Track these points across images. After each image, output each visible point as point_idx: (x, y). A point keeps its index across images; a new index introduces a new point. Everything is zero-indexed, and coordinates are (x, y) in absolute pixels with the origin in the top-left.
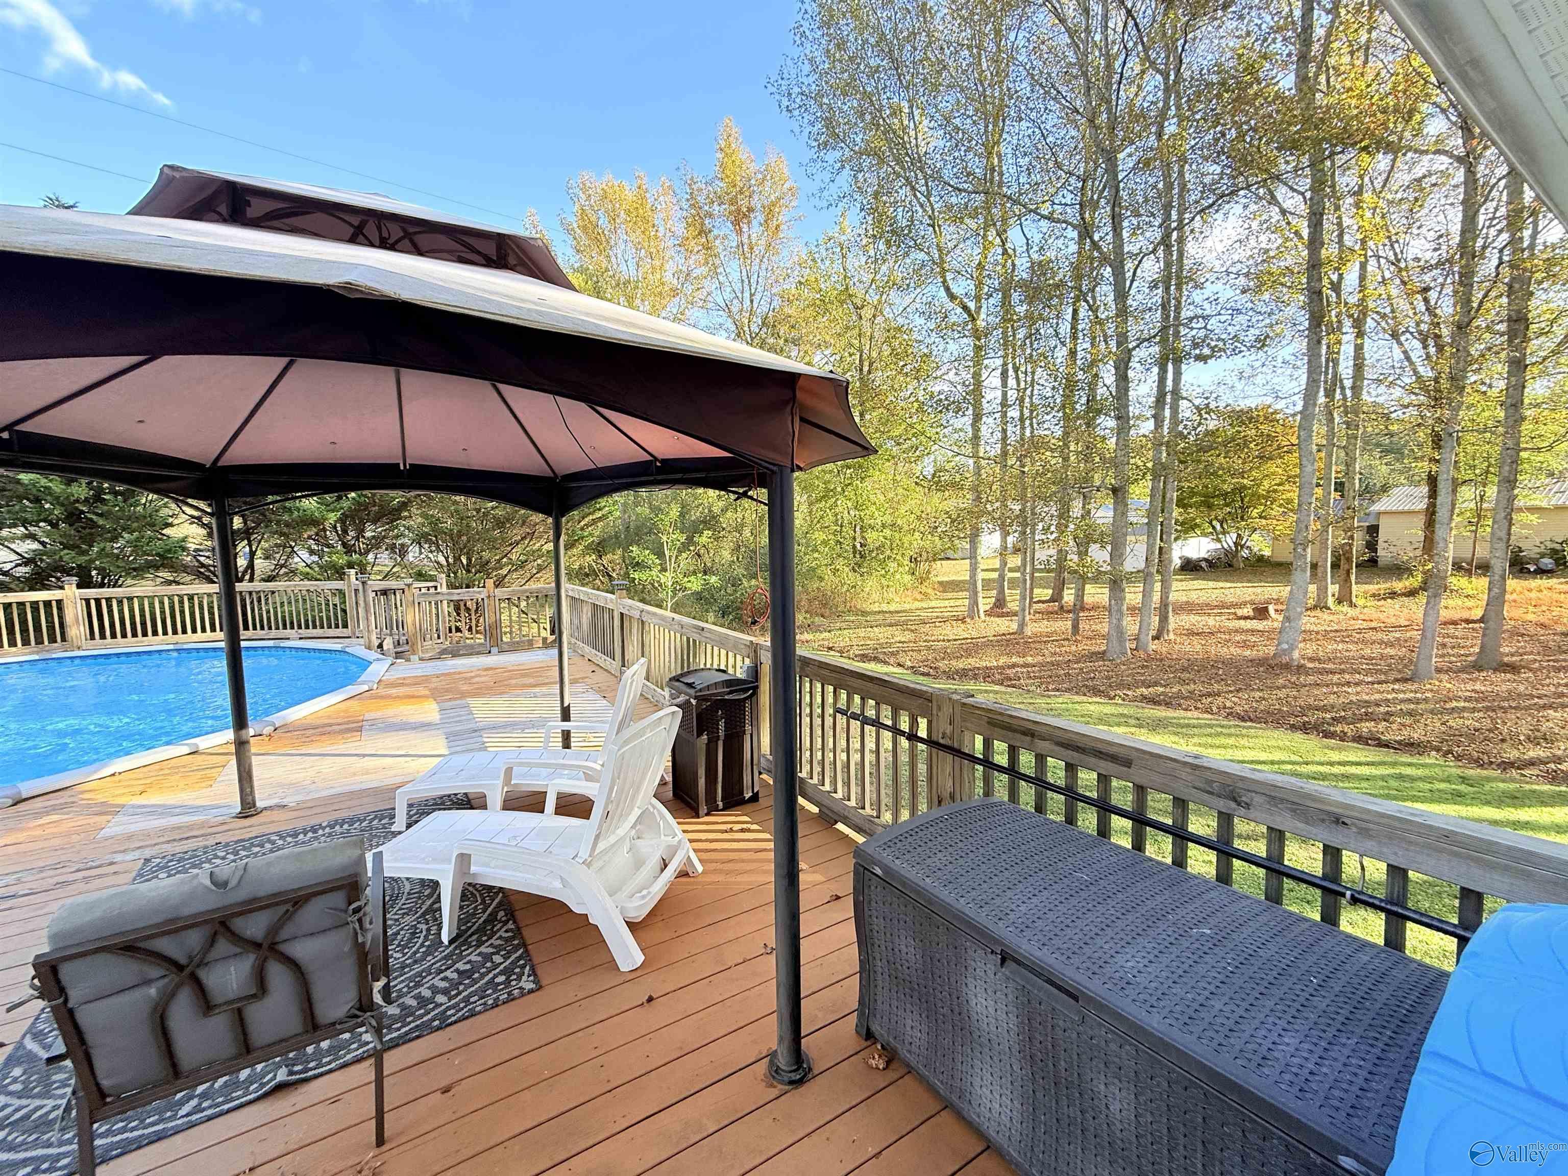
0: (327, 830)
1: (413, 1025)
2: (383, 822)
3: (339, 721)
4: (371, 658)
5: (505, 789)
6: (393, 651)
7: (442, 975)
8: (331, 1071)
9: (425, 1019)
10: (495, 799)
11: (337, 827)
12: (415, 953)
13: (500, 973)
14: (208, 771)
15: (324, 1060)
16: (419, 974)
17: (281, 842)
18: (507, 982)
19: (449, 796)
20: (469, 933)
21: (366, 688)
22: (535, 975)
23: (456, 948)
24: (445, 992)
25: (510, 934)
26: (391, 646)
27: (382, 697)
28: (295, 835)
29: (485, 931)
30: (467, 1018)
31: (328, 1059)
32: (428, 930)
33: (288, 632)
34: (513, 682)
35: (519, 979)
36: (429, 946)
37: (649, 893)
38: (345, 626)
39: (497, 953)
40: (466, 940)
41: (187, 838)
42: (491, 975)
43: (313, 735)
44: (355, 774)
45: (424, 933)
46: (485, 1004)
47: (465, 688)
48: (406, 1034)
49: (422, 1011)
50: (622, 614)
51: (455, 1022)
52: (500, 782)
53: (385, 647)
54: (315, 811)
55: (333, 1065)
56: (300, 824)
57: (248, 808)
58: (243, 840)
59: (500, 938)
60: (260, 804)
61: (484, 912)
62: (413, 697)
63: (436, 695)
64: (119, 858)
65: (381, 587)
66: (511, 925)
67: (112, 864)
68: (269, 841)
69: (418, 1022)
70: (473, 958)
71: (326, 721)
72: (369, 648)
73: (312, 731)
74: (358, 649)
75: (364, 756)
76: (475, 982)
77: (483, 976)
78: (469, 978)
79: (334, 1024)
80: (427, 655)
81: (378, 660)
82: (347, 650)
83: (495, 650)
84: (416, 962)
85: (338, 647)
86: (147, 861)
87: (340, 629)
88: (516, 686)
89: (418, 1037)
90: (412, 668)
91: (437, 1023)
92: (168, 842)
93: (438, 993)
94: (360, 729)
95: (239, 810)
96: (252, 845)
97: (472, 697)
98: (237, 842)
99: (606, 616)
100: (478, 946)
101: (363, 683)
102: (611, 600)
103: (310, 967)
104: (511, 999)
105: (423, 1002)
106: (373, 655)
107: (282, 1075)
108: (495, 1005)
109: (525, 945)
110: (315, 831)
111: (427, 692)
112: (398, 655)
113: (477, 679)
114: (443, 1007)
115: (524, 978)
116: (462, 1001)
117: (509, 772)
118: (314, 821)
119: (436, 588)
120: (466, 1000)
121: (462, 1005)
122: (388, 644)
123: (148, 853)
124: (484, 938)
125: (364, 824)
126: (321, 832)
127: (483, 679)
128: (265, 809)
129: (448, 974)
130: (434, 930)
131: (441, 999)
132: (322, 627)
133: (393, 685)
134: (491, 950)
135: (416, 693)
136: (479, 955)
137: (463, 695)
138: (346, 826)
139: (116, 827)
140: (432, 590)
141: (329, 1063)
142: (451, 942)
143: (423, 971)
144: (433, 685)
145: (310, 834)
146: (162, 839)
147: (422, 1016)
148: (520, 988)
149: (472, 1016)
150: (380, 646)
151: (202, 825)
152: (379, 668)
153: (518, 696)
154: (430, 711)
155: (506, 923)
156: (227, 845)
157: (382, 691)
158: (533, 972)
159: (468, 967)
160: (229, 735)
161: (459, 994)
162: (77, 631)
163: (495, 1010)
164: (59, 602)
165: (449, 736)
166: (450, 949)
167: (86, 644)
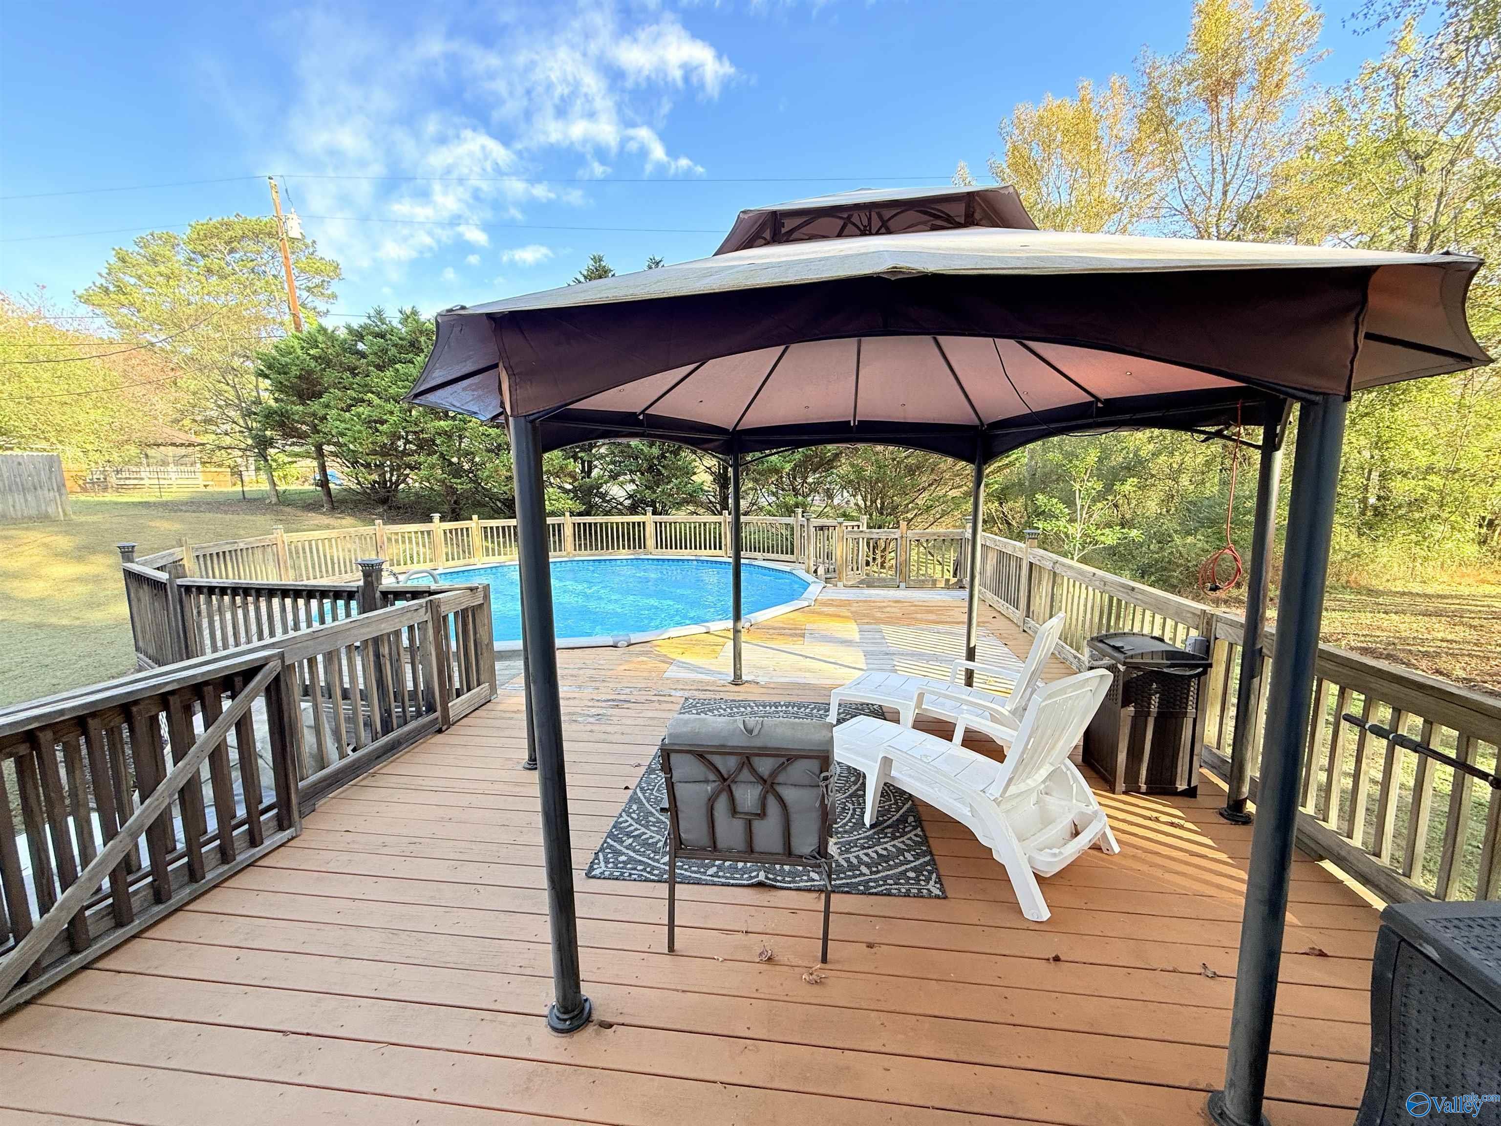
0: (784, 708)
1: (844, 881)
2: (821, 712)
3: (790, 626)
4: (810, 581)
5: (917, 711)
6: (824, 577)
7: (865, 851)
8: (790, 889)
9: (853, 880)
10: (908, 717)
11: (790, 708)
12: (846, 824)
13: (912, 869)
14: (714, 647)
15: (787, 879)
16: (849, 843)
17: (756, 709)
18: (917, 880)
19: (868, 704)
20: (885, 825)
21: (806, 604)
22: (941, 885)
23: (874, 833)
24: (868, 866)
25: (918, 839)
26: (823, 573)
27: (818, 613)
28: (764, 706)
29: (898, 828)
30: (885, 895)
31: (789, 879)
32: (854, 810)
33: (757, 554)
34: (919, 616)
35: (928, 880)
36: (854, 823)
37: (1060, 853)
38: (792, 553)
39: (908, 851)
40: (883, 830)
41: (706, 690)
42: (903, 868)
43: (774, 634)
44: (800, 670)
45: (851, 811)
46: (899, 890)
47: (879, 615)
48: (840, 886)
49: (851, 873)
50: (1031, 564)
51: (876, 894)
52: (913, 704)
53: (819, 573)
54: (775, 691)
55: (792, 885)
56: (766, 699)
57: (737, 680)
58: (735, 701)
59: (910, 839)
60: (744, 678)
61: (897, 811)
62: (839, 616)
63: (856, 617)
64: (673, 693)
65: (820, 524)
66: (918, 831)
67: (670, 696)
68: (749, 706)
69: (849, 881)
70: (887, 846)
71: (781, 625)
72: (808, 572)
73: (774, 631)
74: (800, 572)
75: (807, 657)
76: (890, 868)
77: (897, 866)
78: (886, 862)
79: (801, 857)
80: (850, 583)
81: (815, 582)
82: (794, 572)
83: (903, 585)
84: (845, 832)
85: (788, 569)
86: (687, 699)
87: (789, 556)
88: (921, 621)
89: (848, 892)
90: (838, 593)
91: (862, 888)
92: (696, 690)
93: (862, 864)
94: (803, 636)
95: (732, 678)
96: (740, 706)
97: (884, 623)
98: (732, 701)
99: (1013, 564)
100: (893, 839)
101: (805, 599)
102: (1021, 549)
103: (792, 810)
104: (919, 895)
105: (852, 867)
106: (810, 578)
107: (762, 877)
108: (907, 895)
109: (931, 854)
110: (776, 707)
111: (850, 614)
112: (827, 580)
113: (888, 609)
114: (866, 878)
115: (932, 883)
116: (881, 878)
117: (921, 696)
118: (775, 699)
119: (859, 526)
120: (885, 879)
121: (881, 883)
122: (821, 571)
123: (687, 694)
124: (898, 834)
125: (808, 710)
126: (780, 708)
127: (893, 610)
128: (747, 681)
129: (870, 851)
130: (858, 812)
131: (864, 869)
132: (777, 553)
133: (824, 604)
134: (904, 847)
135: (841, 614)
136: (894, 846)
137: (878, 621)
138: (795, 709)
139: (672, 672)
140: (856, 529)
141: (790, 882)
142: (872, 826)
143: (851, 841)
144: (853, 609)
145: (773, 708)
146: (693, 687)
147: (850, 877)
148: (928, 890)
149: (889, 895)
150: (816, 571)
151: (714, 683)
152: (815, 589)
153: (923, 630)
154: (851, 631)
155: (915, 828)
156: (726, 701)
157: (817, 608)
158: (939, 881)
159: (885, 853)
160: (730, 624)
161: (878, 872)
162: (651, 542)
163: (907, 899)
164: (644, 523)
165: (866, 654)
166: (871, 832)
167: (654, 551)
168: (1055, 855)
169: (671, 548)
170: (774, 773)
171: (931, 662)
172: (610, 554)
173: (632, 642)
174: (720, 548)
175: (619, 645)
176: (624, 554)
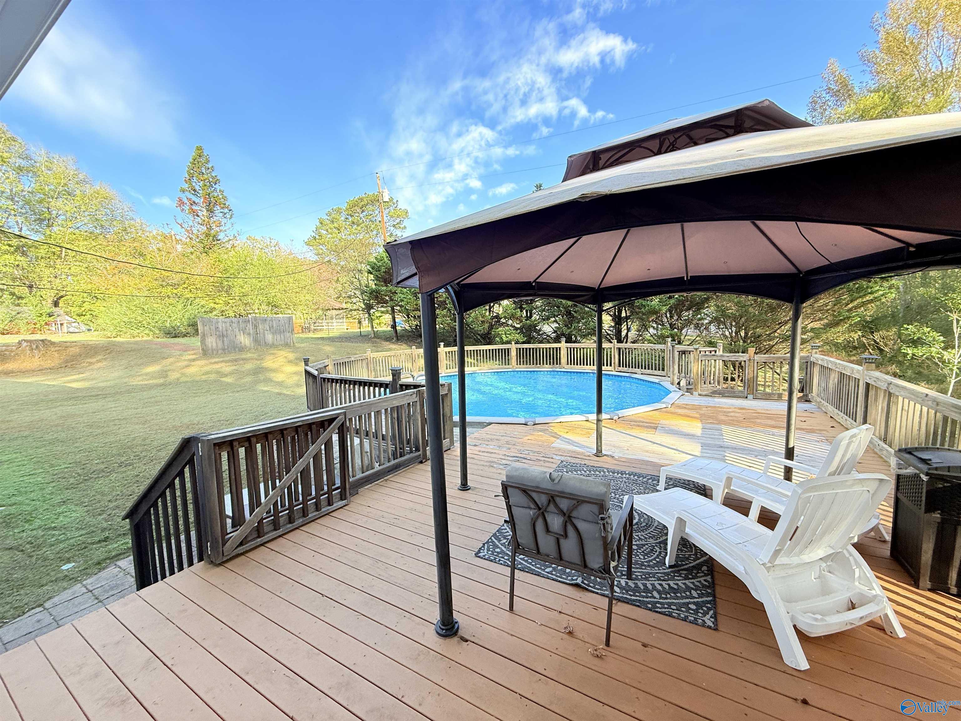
0: (627, 476)
1: (638, 598)
2: (654, 482)
3: (648, 421)
4: (672, 390)
5: (726, 491)
6: (685, 387)
7: (660, 582)
8: (597, 593)
9: (645, 599)
10: (719, 494)
11: (632, 476)
12: (651, 561)
13: (694, 603)
14: (589, 430)
15: (597, 587)
16: (649, 574)
17: (607, 474)
18: (696, 612)
19: (694, 482)
20: (682, 568)
21: (664, 406)
22: (716, 620)
23: (672, 572)
24: (659, 592)
25: (707, 584)
26: (685, 385)
27: (672, 413)
28: (614, 473)
29: (692, 572)
30: (667, 615)
32: (660, 553)
33: (637, 370)
34: (759, 421)
35: (705, 614)
36: (657, 562)
37: (822, 620)
38: (663, 370)
39: (696, 590)
40: (679, 571)
41: (576, 458)
42: (687, 600)
43: (634, 425)
44: (647, 452)
45: (657, 553)
46: (679, 615)
47: (723, 418)
48: (634, 600)
49: (644, 594)
50: (868, 385)
51: (660, 613)
52: (722, 484)
53: (681, 385)
54: (624, 464)
55: (599, 591)
56: (617, 468)
57: (599, 453)
58: (594, 467)
59: (700, 582)
60: (603, 452)
61: (694, 561)
62: (689, 416)
63: (702, 418)
64: (554, 457)
65: (683, 349)
66: (709, 578)
67: (552, 458)
68: (603, 471)
69: (641, 599)
70: (680, 583)
71: (641, 420)
72: (672, 384)
73: (634, 423)
74: (666, 383)
75: (654, 443)
76: (677, 598)
77: (682, 598)
78: (674, 593)
80: (704, 393)
81: (675, 391)
82: (661, 383)
83: (750, 397)
84: (649, 566)
85: (657, 381)
86: (562, 461)
87: (661, 371)
88: (760, 424)
89: (638, 606)
90: (694, 399)
91: (650, 606)
92: (569, 457)
93: (655, 590)
94: (656, 428)
95: (595, 452)
96: (597, 470)
97: (725, 424)
98: (591, 466)
99: (852, 384)
100: (685, 579)
101: (664, 403)
102: (858, 371)
104: (695, 622)
105: (646, 590)
106: (674, 388)
107: (579, 581)
108: (685, 619)
109: (714, 596)
110: (622, 474)
111: (698, 416)
112: (688, 390)
113: (732, 414)
114: (656, 600)
115: (708, 616)
116: (667, 604)
117: (729, 480)
118: (623, 469)
120: (670, 604)
121: (666, 606)
122: (683, 383)
123: (563, 458)
124: (690, 577)
125: (644, 480)
126: (624, 476)
127: (737, 415)
128: (605, 455)
129: (664, 583)
130: (663, 554)
131: (655, 594)
132: (652, 369)
133: (679, 407)
134: (692, 586)
135: (691, 415)
136: (684, 584)
137: (720, 422)
138: (636, 477)
139: (558, 444)
141: (598, 589)
142: (670, 567)
143: (651, 573)
144: (703, 412)
145: (620, 475)
146: (568, 455)
147: (643, 597)
148: (703, 620)
149: (670, 616)
150: (679, 383)
151: (582, 454)
152: (674, 396)
153: (759, 431)
154: (696, 428)
155: (706, 575)
156: (588, 466)
157: (672, 410)
158: (715, 616)
159: (675, 587)
161: (666, 598)
162: (564, 360)
163: (684, 622)
164: (560, 348)
165: (703, 445)
166: (669, 570)
167: (566, 366)
168: (816, 619)
169: (577, 364)
170: (571, 510)
171: (759, 457)
172: (538, 368)
173: (537, 423)
174: (611, 365)
175: (528, 424)
176: (547, 368)
